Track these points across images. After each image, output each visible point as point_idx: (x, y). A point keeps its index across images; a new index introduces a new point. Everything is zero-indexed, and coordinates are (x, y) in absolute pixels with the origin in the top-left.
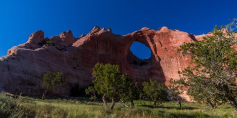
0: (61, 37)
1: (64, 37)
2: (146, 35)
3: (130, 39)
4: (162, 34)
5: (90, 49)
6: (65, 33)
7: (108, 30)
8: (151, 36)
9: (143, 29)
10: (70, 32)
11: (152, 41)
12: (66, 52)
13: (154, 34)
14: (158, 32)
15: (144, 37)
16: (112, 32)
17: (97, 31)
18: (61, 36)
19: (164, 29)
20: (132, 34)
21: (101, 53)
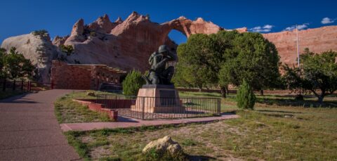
0: (99, 23)
1: (102, 23)
2: (183, 24)
3: (167, 28)
4: (198, 25)
5: (129, 37)
6: (102, 18)
7: (147, 18)
8: (188, 26)
9: (181, 18)
10: (107, 17)
11: (189, 31)
12: (108, 42)
13: (190, 24)
14: (195, 22)
15: (181, 26)
16: (150, 19)
17: (135, 19)
18: (99, 21)
19: (200, 20)
20: (170, 22)
21: (139, 41)
